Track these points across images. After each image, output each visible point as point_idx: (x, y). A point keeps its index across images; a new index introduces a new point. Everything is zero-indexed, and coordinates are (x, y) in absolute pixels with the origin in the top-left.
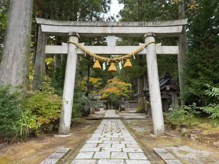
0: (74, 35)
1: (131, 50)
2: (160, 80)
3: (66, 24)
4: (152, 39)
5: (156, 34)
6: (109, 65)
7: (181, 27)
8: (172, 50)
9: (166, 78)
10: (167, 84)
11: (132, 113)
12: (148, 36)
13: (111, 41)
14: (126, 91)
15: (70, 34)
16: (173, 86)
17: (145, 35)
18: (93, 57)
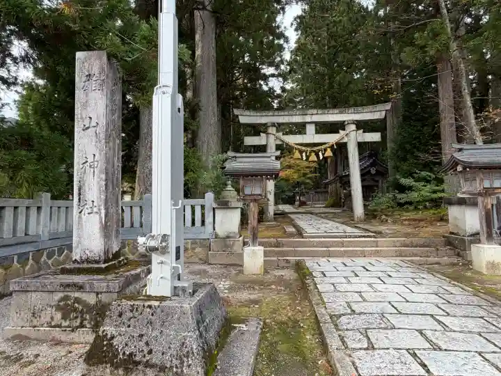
0: (273, 125)
1: (332, 139)
2: (360, 160)
3: (264, 114)
4: (353, 127)
5: (356, 121)
6: (310, 155)
7: (384, 113)
8: (375, 137)
9: (370, 156)
10: (372, 165)
11: (321, 207)
12: (348, 124)
13: (311, 129)
14: (308, 176)
15: (269, 125)
16: (380, 169)
17: (346, 123)
18: (293, 148)
